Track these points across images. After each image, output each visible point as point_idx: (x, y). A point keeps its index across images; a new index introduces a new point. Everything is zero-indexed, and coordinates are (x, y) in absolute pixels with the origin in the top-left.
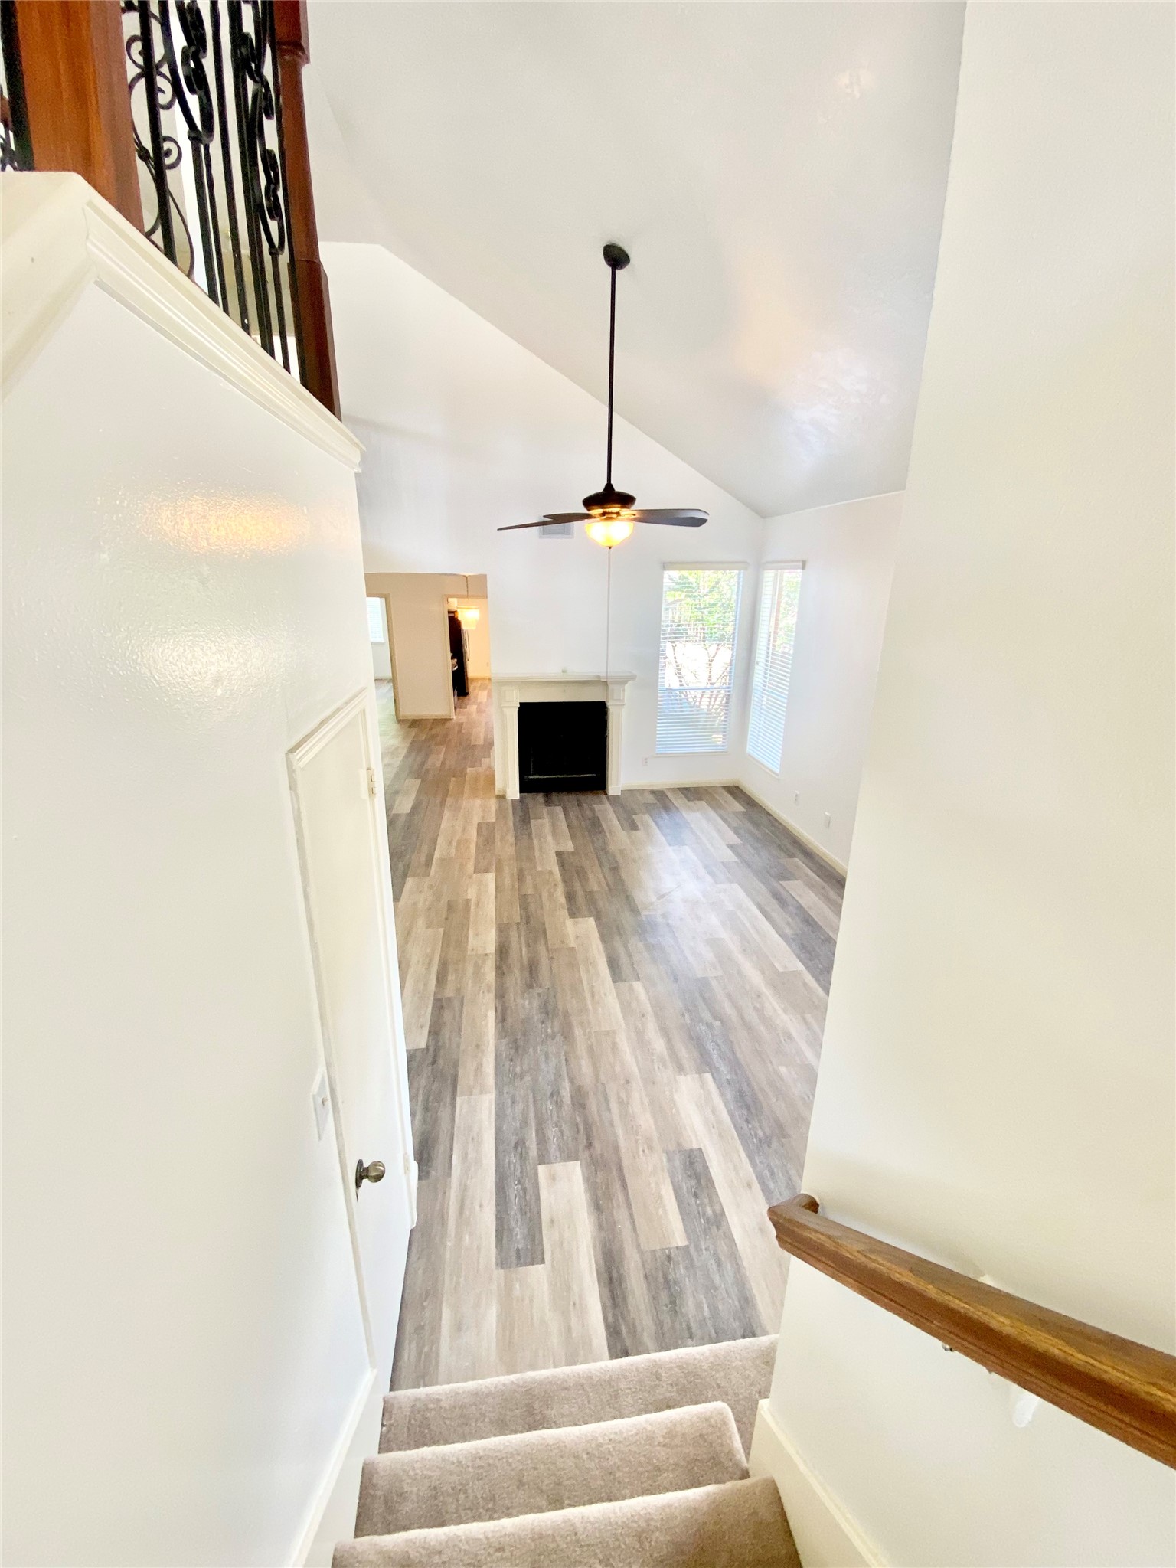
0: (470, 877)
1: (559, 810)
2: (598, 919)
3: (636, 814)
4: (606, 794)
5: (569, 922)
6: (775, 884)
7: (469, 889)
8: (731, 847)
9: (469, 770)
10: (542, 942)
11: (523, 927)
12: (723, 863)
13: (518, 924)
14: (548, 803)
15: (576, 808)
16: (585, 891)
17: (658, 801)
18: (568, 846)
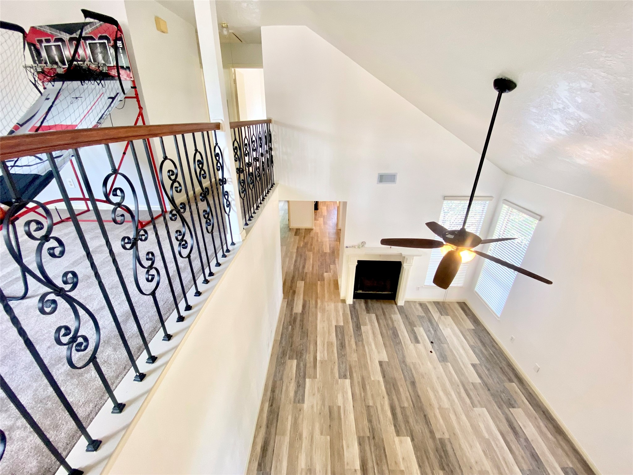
0: (337, 383)
1: (373, 316)
2: (413, 440)
3: (416, 327)
4: (396, 304)
5: (397, 439)
6: (507, 410)
7: (338, 395)
8: (474, 366)
9: (325, 274)
10: (385, 461)
11: (372, 442)
12: (472, 383)
13: (369, 437)
14: (368, 311)
15: (383, 317)
16: (401, 407)
17: (425, 314)
18: (385, 357)
